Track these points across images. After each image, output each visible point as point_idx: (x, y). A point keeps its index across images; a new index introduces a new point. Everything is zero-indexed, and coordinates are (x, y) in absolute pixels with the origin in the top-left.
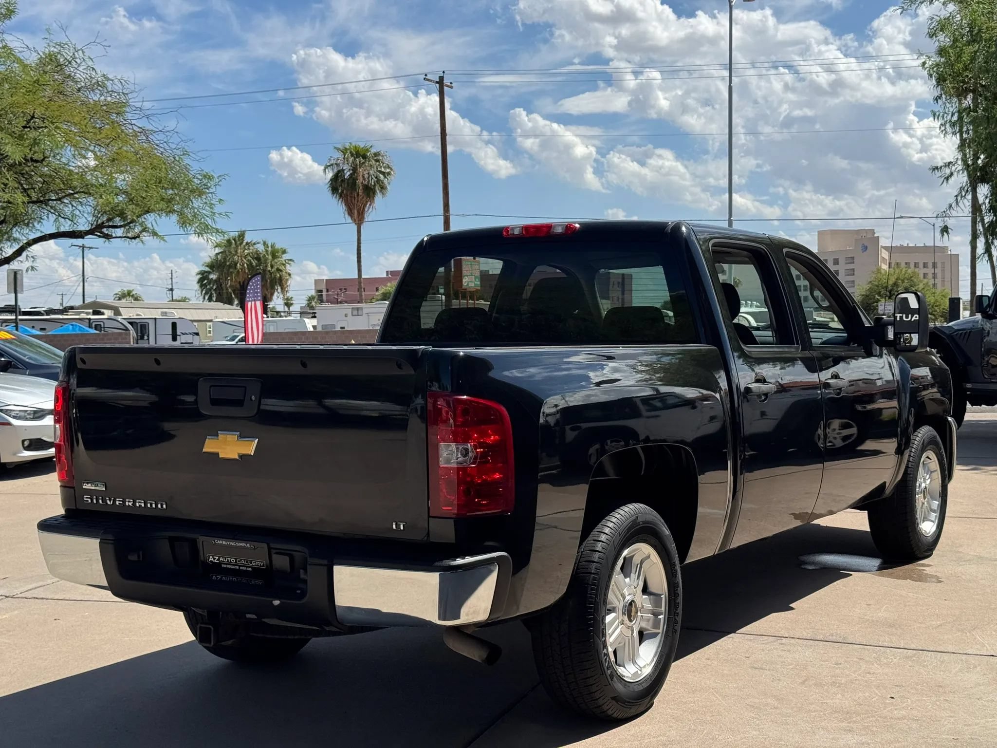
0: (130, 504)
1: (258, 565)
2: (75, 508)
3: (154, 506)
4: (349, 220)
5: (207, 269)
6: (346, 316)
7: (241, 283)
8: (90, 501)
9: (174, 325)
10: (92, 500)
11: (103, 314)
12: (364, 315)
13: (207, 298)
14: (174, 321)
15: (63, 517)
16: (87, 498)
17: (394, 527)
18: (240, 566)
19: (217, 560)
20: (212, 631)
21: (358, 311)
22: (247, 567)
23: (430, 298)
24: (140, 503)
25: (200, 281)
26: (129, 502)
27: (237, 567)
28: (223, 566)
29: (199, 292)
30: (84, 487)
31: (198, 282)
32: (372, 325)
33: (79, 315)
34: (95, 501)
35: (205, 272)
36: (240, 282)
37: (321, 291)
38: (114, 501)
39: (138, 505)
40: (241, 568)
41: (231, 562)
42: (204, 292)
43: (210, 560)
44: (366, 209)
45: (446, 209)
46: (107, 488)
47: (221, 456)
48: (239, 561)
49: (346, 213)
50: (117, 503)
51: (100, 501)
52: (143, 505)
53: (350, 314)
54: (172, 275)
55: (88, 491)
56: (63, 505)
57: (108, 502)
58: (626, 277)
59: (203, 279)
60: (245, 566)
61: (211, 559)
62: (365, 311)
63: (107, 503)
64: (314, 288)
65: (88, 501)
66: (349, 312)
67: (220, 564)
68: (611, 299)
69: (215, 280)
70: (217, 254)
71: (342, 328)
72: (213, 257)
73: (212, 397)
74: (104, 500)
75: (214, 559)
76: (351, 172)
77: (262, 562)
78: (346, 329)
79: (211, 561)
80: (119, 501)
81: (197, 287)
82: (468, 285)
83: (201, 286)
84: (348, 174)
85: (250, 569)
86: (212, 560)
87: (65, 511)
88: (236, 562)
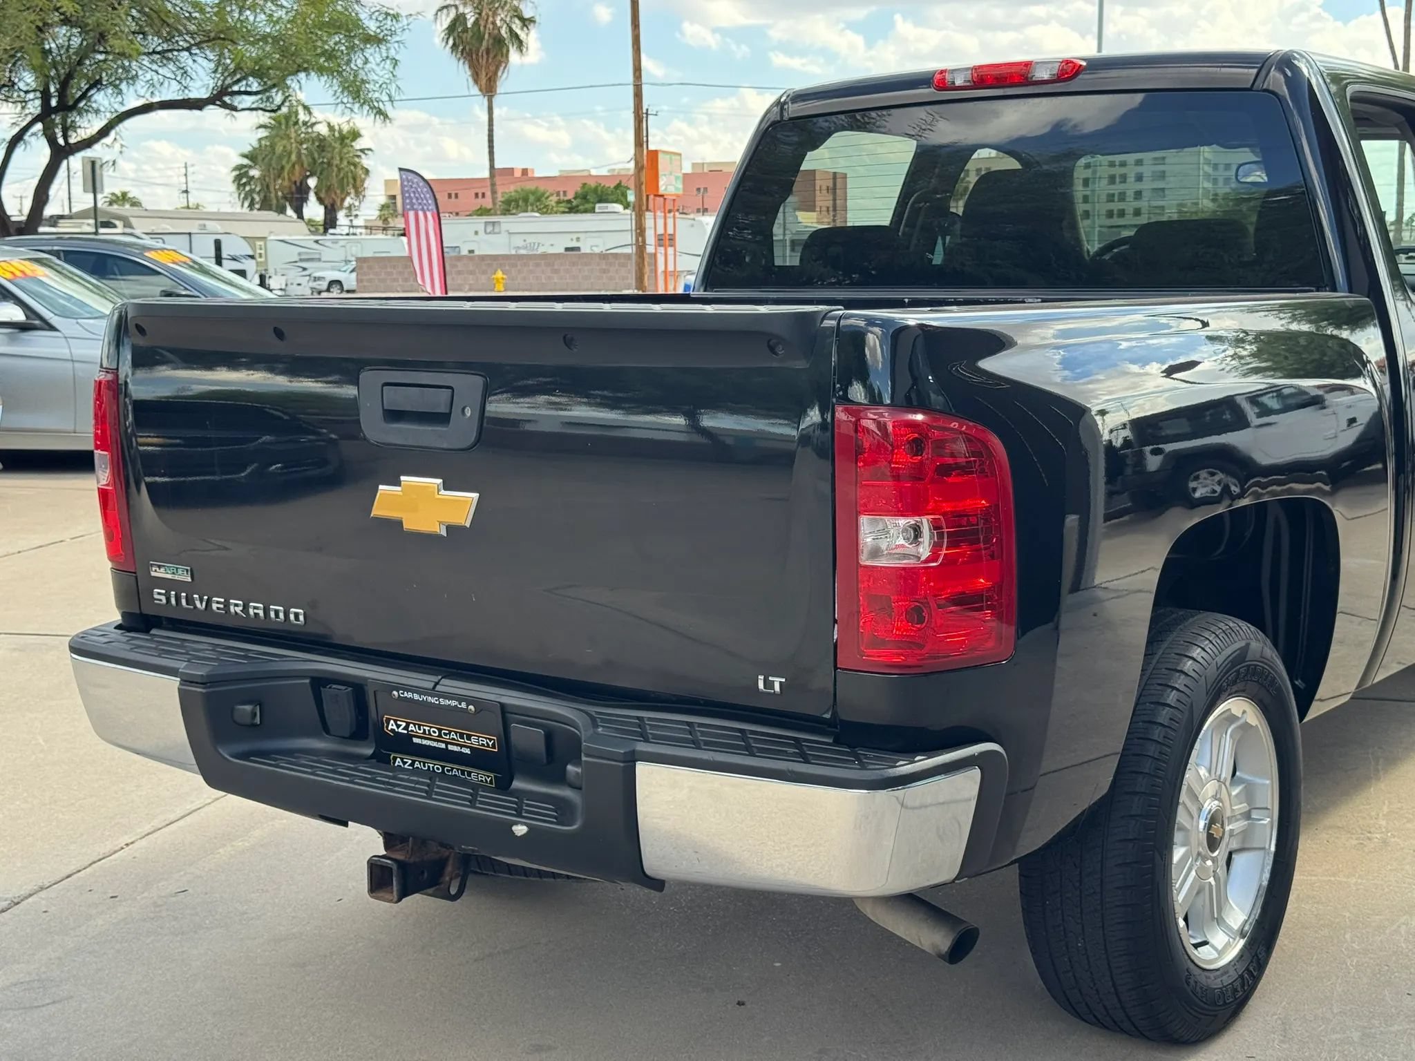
0: (239, 609)
1: (483, 745)
2: (138, 612)
3: (281, 615)
4: (475, 90)
5: (246, 161)
6: (476, 233)
7: (298, 184)
8: (164, 601)
9: (218, 244)
10: (168, 599)
11: (115, 226)
12: (503, 232)
13: (246, 204)
14: (218, 237)
15: (119, 627)
16: (159, 594)
17: (761, 685)
18: (447, 743)
19: (403, 729)
20: (395, 873)
21: (494, 226)
22: (462, 746)
23: (600, 208)
24: (256, 609)
25: (238, 179)
26: (236, 605)
27: (443, 746)
28: (416, 740)
29: (236, 195)
30: (153, 574)
31: (234, 181)
32: (515, 248)
33: (80, 227)
34: (173, 601)
35: (245, 166)
36: (295, 182)
37: (394, 197)
38: (209, 602)
39: (251, 611)
40: (450, 747)
41: (430, 734)
42: (242, 196)
43: (390, 727)
44: (500, 73)
45: (637, 74)
46: (195, 579)
47: (406, 526)
48: (445, 734)
49: (470, 80)
50: (215, 606)
51: (184, 602)
52: (261, 613)
53: (481, 232)
54: (186, 171)
55: (161, 582)
56: (118, 607)
57: (198, 604)
58: (838, 176)
59: (241, 177)
60: (457, 745)
61: (392, 726)
62: (504, 227)
63: (195, 607)
64: (383, 193)
65: (161, 600)
66: (481, 228)
67: (409, 737)
68: (818, 209)
69: (259, 178)
70: (260, 140)
71: (471, 251)
72: (256, 144)
73: (385, 408)
74: (190, 600)
75: (398, 726)
76: (477, 16)
77: (490, 740)
78: (477, 253)
79: (392, 730)
80: (218, 602)
81: (233, 188)
82: (666, 189)
83: (238, 188)
84: (473, 19)
85: (468, 751)
86: (395, 727)
87: (122, 616)
88: (440, 735)
